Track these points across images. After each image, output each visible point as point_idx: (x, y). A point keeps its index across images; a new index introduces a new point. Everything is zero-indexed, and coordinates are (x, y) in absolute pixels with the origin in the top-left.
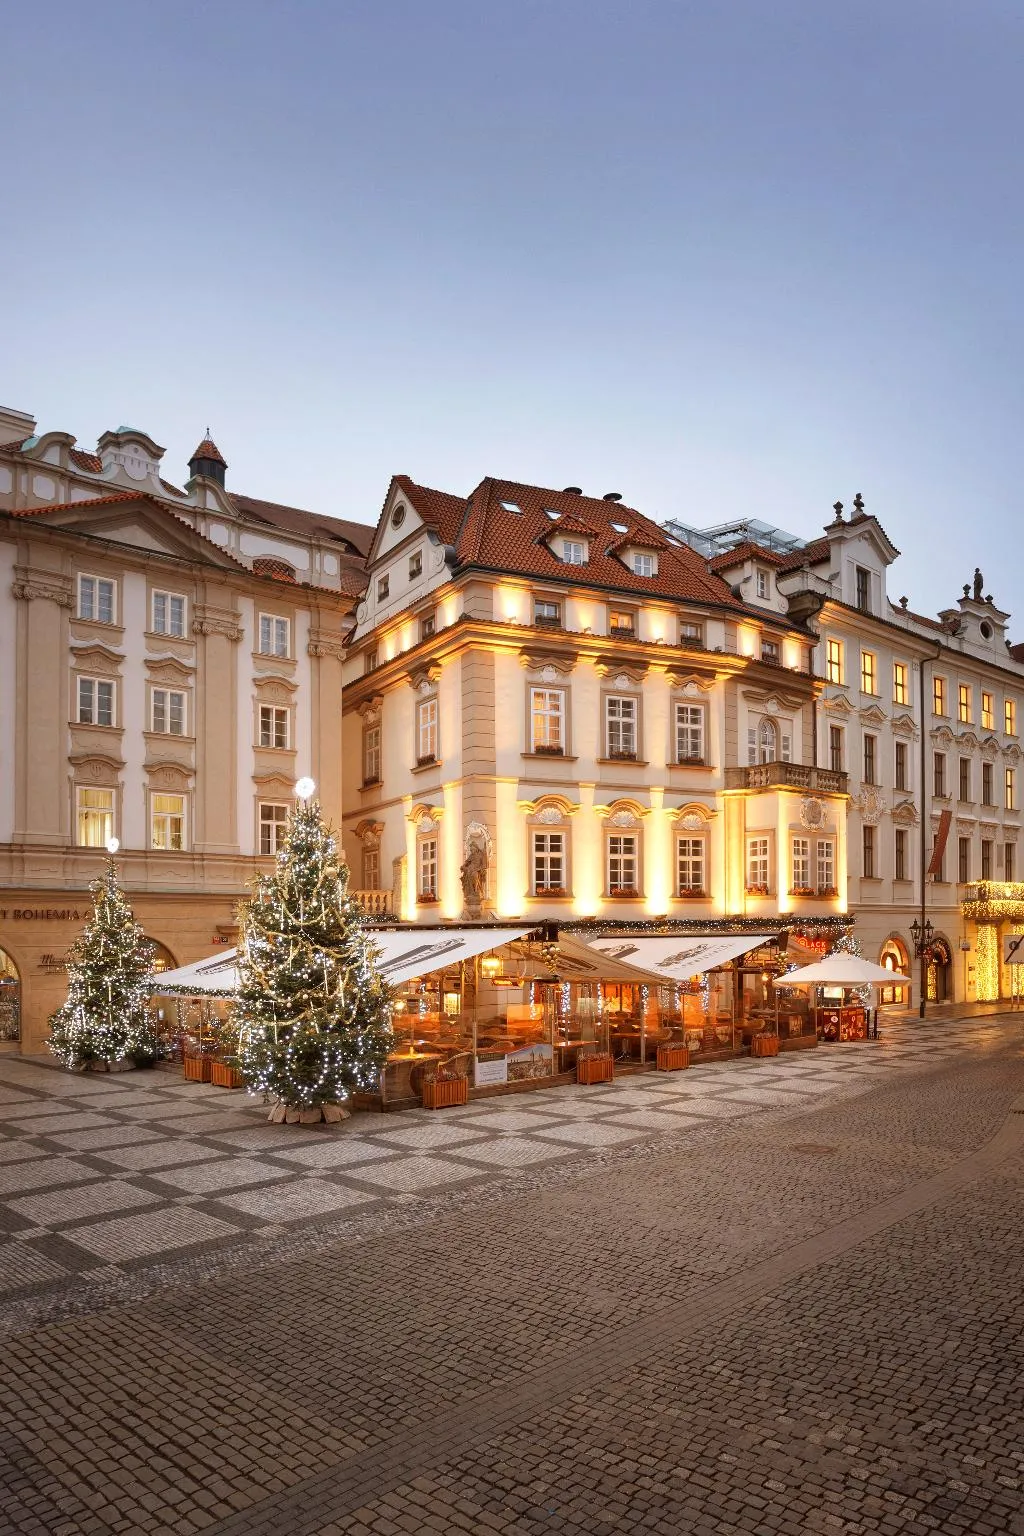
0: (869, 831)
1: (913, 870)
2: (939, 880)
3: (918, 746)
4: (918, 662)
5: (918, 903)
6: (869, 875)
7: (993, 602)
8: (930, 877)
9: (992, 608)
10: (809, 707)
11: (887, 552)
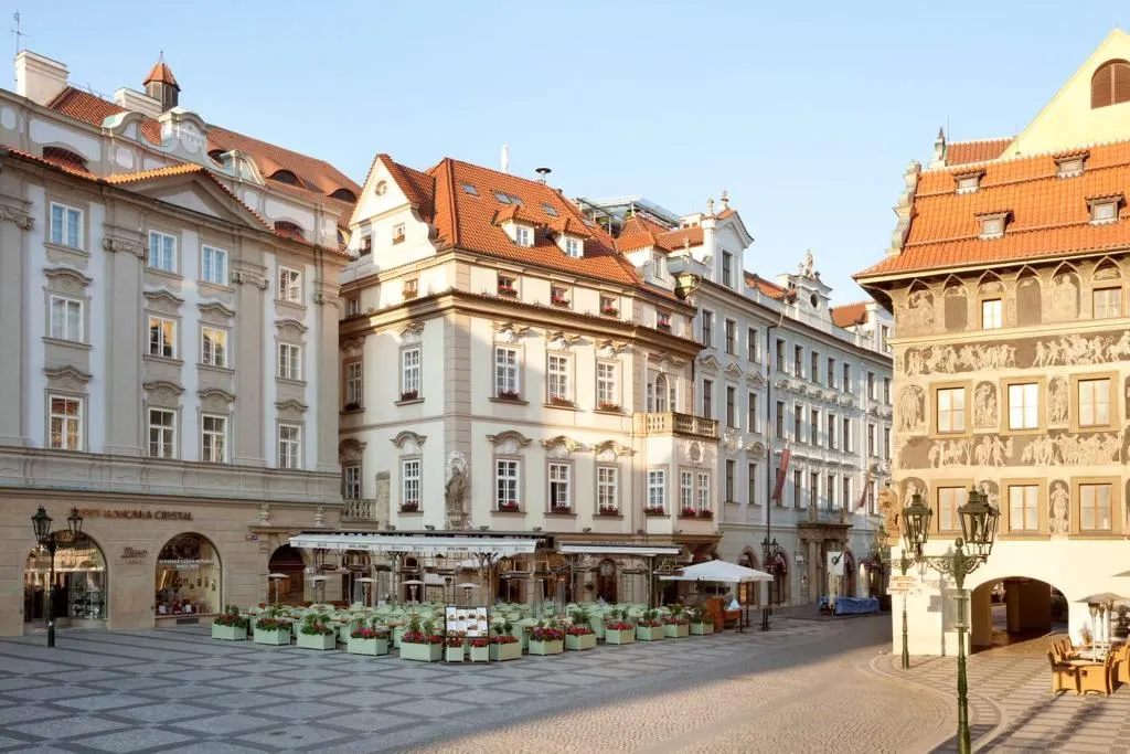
0: (730, 463)
1: (761, 497)
2: (779, 505)
3: (765, 396)
4: (765, 328)
5: (764, 523)
6: (730, 500)
7: (820, 278)
8: (773, 503)
9: (818, 282)
10: (689, 366)
11: (745, 240)
